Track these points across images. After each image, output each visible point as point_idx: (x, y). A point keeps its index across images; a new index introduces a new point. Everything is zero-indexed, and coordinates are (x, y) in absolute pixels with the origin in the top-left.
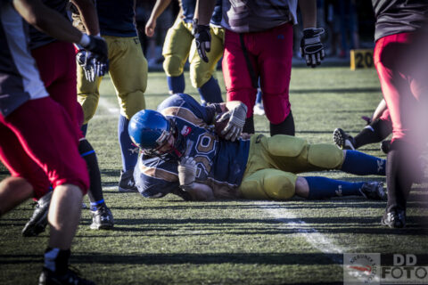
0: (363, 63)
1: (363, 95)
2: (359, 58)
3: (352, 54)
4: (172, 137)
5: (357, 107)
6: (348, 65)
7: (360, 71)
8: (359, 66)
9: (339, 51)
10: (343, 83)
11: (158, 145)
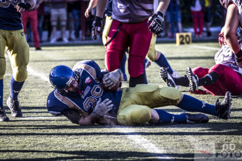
0: (184, 41)
1: (184, 61)
2: (182, 38)
3: (178, 35)
4: (76, 82)
5: (179, 68)
6: (175, 42)
7: (182, 46)
8: (182, 43)
9: (169, 34)
10: (171, 54)
11: (68, 86)
